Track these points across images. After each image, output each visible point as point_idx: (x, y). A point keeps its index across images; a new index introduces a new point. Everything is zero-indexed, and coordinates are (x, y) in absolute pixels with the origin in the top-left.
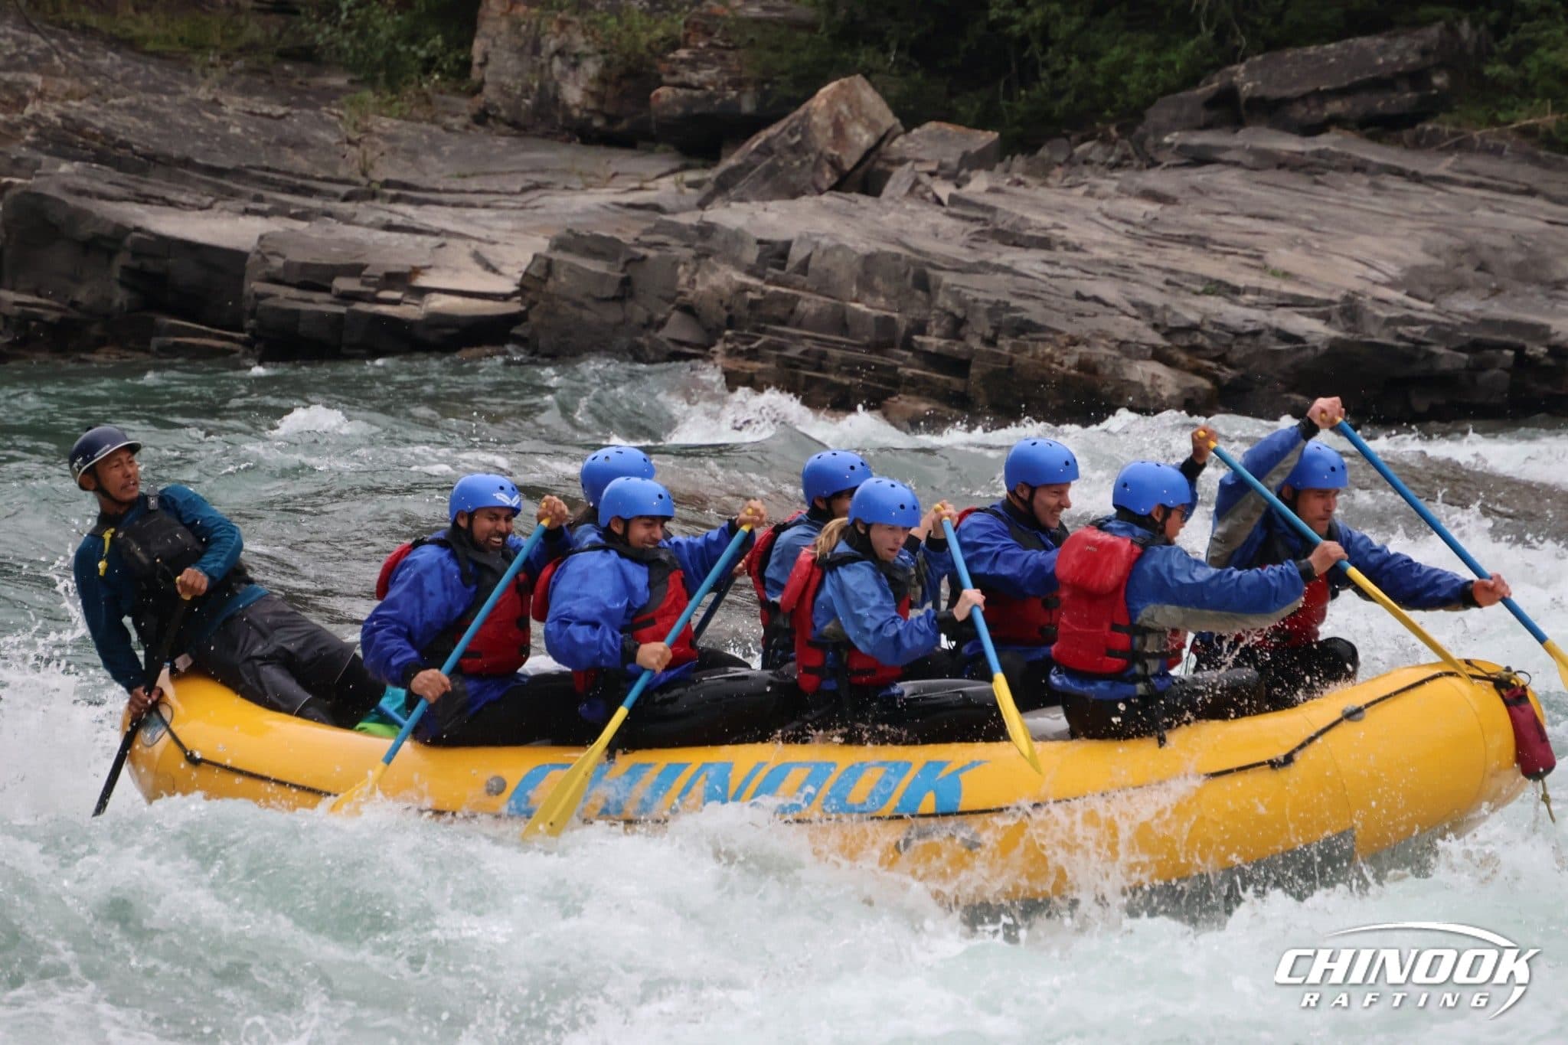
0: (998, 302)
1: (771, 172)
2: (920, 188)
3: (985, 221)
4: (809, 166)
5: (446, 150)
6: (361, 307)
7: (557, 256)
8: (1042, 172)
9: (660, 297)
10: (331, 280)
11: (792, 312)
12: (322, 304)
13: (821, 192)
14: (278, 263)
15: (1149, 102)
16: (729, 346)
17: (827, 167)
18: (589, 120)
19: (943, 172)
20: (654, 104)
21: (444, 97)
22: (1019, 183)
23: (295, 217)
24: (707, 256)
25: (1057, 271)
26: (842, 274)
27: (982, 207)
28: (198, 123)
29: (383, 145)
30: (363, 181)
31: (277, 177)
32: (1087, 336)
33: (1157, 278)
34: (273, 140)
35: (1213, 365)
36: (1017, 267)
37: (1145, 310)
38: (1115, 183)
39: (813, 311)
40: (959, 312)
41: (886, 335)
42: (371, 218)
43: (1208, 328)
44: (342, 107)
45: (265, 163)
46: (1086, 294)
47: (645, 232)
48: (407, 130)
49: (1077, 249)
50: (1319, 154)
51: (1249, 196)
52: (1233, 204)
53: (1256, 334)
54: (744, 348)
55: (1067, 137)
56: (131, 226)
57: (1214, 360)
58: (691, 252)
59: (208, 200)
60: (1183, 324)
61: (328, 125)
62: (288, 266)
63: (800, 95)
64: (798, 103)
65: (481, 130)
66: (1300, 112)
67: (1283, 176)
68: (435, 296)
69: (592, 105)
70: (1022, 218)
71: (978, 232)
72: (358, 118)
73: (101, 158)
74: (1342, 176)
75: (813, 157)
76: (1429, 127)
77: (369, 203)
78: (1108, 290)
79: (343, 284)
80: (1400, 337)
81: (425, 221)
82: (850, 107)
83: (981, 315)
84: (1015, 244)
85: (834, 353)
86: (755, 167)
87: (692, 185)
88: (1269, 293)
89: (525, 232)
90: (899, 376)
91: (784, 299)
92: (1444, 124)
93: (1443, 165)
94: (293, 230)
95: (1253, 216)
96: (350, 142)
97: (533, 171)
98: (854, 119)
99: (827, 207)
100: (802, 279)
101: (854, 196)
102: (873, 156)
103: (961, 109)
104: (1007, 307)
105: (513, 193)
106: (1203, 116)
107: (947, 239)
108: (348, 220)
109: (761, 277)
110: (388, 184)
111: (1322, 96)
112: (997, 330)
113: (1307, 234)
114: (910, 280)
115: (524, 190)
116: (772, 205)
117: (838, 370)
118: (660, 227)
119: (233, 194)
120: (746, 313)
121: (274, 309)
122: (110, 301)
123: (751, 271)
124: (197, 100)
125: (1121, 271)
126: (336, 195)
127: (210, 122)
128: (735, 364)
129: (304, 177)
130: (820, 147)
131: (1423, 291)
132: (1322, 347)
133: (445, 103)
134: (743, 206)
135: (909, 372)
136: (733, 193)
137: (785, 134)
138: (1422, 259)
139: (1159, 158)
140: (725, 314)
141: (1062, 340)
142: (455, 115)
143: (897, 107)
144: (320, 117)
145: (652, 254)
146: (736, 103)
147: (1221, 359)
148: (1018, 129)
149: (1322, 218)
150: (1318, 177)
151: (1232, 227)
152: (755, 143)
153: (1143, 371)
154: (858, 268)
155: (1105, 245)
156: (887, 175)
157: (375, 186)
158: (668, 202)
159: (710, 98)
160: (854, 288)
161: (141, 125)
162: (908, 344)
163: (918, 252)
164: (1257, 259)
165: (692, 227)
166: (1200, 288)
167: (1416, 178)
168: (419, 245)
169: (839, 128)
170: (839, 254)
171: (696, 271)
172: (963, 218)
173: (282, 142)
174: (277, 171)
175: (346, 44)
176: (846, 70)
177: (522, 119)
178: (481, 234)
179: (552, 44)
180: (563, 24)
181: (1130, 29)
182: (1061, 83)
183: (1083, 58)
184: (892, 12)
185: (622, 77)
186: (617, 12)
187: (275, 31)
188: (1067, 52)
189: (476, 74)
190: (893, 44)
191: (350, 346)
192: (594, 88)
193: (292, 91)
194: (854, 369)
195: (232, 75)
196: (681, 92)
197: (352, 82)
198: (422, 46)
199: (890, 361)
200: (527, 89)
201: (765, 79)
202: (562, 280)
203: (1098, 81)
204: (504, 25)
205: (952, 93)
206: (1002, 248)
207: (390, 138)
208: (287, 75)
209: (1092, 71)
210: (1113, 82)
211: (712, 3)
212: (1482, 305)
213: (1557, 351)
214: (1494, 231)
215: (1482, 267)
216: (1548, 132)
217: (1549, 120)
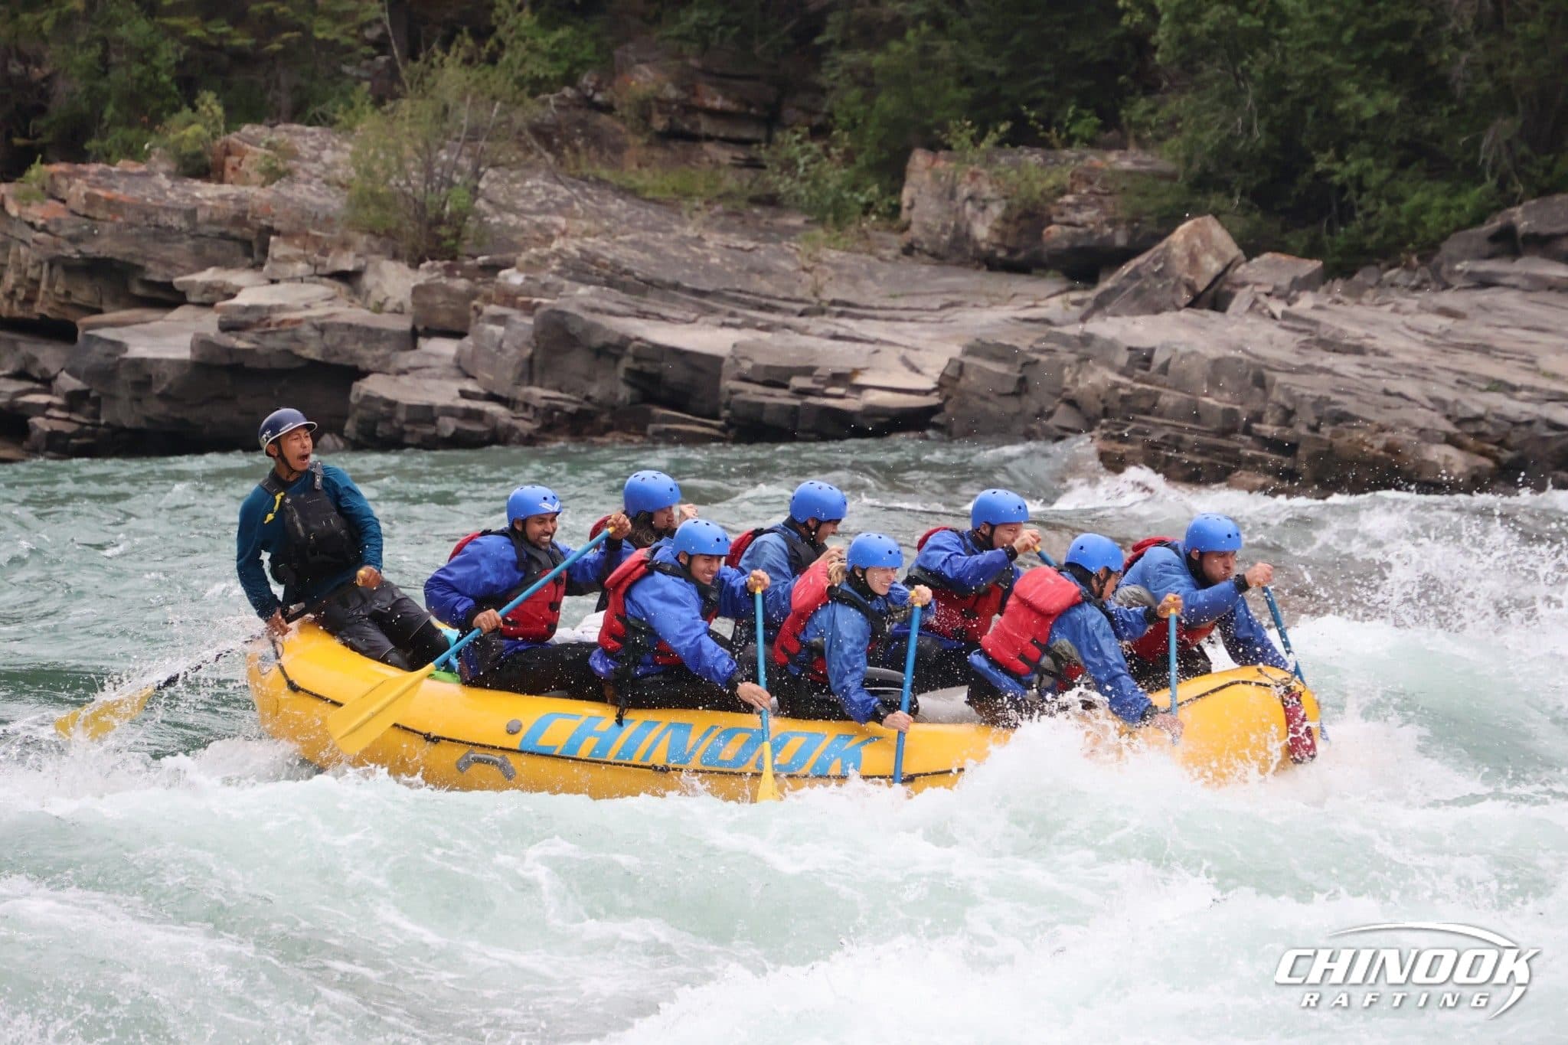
0: (1320, 397)
1: (1139, 293)
2: (1258, 306)
3: (1311, 333)
4: (1170, 288)
5: (881, 275)
6: (812, 400)
7: (968, 360)
8: (1356, 293)
9: (1050, 393)
10: (789, 378)
11: (1155, 404)
12: (782, 398)
13: (1178, 309)
14: (747, 365)
15: (1444, 237)
16: (1104, 432)
17: (1184, 289)
18: (993, 252)
19: (1275, 293)
20: (1045, 239)
21: (877, 234)
22: (1338, 302)
23: (761, 329)
24: (1088, 360)
25: (1369, 372)
26: (1196, 374)
27: (1309, 321)
28: (685, 255)
29: (831, 272)
30: (815, 300)
31: (747, 297)
32: (1392, 424)
33: (1450, 378)
34: (745, 268)
35: (1495, 448)
36: (1336, 369)
37: (1439, 403)
38: (1416, 302)
39: (1171, 404)
40: (1289, 406)
41: (1230, 424)
42: (820, 330)
43: (1491, 418)
44: (796, 241)
45: (738, 286)
46: (1393, 390)
47: (1040, 341)
48: (850, 259)
49: (1385, 354)
51: (1524, 312)
52: (1511, 319)
53: (1529, 423)
54: (1116, 433)
55: (1378, 265)
56: (632, 336)
57: (1495, 444)
58: (1073, 357)
59: (693, 316)
60: (1470, 415)
61: (787, 256)
62: (756, 368)
63: (1163, 230)
64: (1160, 238)
65: (908, 259)
67: (1553, 297)
68: (870, 391)
69: (996, 240)
70: (1341, 330)
71: (1306, 341)
72: (810, 250)
73: (610, 283)
75: (1172, 281)
77: (820, 318)
78: (1410, 388)
79: (798, 382)
81: (864, 332)
82: (1203, 241)
83: (1307, 408)
84: (1335, 351)
85: (1187, 437)
86: (1124, 289)
87: (1076, 303)
88: (1541, 390)
89: (942, 340)
90: (1241, 456)
91: (1148, 394)
94: (759, 340)
95: (1527, 329)
96: (805, 270)
97: (949, 292)
98: (1207, 250)
100: (1163, 378)
101: (1206, 312)
102: (1221, 280)
103: (1292, 243)
104: (1328, 401)
105: (932, 310)
106: (1487, 248)
107: (1280, 347)
108: (803, 331)
109: (1130, 376)
110: (834, 303)
112: (1320, 419)
114: (1250, 379)
115: (942, 308)
116: (1140, 319)
117: (1191, 451)
118: (1049, 338)
119: (714, 311)
120: (1118, 405)
121: (744, 402)
122: (616, 395)
123: (1122, 372)
124: (684, 237)
125: (1421, 373)
127: (695, 256)
128: (1107, 447)
129: (768, 297)
130: (1178, 272)
133: (880, 239)
134: (1117, 320)
135: (1249, 453)
136: (1108, 309)
137: (1150, 263)
139: (1452, 280)
140: (1101, 406)
141: (1374, 428)
142: (888, 248)
143: (1241, 242)
144: (782, 250)
145: (1043, 358)
146: (1112, 237)
147: (1501, 443)
148: (1338, 259)
151: (1511, 337)
152: (1126, 269)
153: (1437, 453)
154: (1208, 369)
155: (1408, 351)
156: (1230, 296)
157: (824, 305)
158: (1056, 317)
159: (1091, 233)
160: (1205, 385)
161: (641, 256)
162: (1247, 430)
163: (1257, 357)
164: (1531, 363)
165: (1075, 337)
166: (1484, 386)
168: (858, 351)
169: (1193, 258)
170: (1193, 358)
171: (1078, 372)
172: (1293, 329)
173: (752, 270)
174: (748, 293)
175: (803, 192)
176: (1198, 212)
177: (940, 251)
178: (907, 342)
179: (965, 191)
180: (974, 176)
181: (1430, 179)
182: (1372, 222)
183: (1390, 202)
184: (1237, 166)
185: (1020, 217)
186: (1016, 165)
187: (747, 182)
188: (1378, 196)
189: (904, 215)
190: (1238, 191)
191: (804, 431)
192: (998, 226)
193: (760, 230)
194: (1205, 450)
195: (713, 217)
196: (1068, 229)
197: (807, 222)
198: (862, 194)
199: (1234, 444)
200: (945, 227)
201: (1136, 218)
202: (971, 379)
203: (1403, 221)
204: (927, 176)
205: (1285, 230)
206: (1326, 354)
207: (837, 266)
208: (757, 217)
209: (1398, 213)
210: (1415, 221)
211: (1094, 159)
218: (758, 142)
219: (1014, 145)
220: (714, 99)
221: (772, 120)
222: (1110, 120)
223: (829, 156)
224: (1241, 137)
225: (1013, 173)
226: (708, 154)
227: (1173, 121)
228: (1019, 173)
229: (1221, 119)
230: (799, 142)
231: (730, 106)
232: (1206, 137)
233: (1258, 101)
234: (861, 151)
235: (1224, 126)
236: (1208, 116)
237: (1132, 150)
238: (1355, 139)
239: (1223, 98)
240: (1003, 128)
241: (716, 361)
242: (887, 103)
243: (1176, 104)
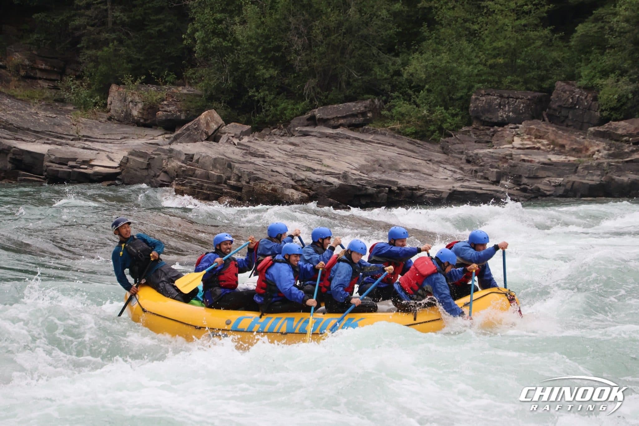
0: (250, 172)
2: (229, 140)
3: (247, 150)
4: (199, 134)
5: (100, 127)
6: (76, 170)
7: (130, 157)
8: (263, 137)
9: (158, 168)
10: (68, 162)
11: (194, 173)
12: (65, 169)
13: (202, 141)
14: (53, 157)
15: (292, 119)
16: (177, 182)
17: (204, 134)
18: (139, 120)
19: (236, 136)
20: (157, 116)
21: (100, 113)
22: (257, 140)
23: (58, 145)
24: (171, 158)
25: (267, 164)
26: (208, 163)
27: (246, 146)
28: (32, 119)
29: (83, 126)
30: (77, 135)
31: (53, 134)
32: (274, 181)
33: (293, 166)
34: (52, 124)
35: (308, 190)
36: (255, 162)
37: (290, 175)
38: (282, 140)
39: (200, 173)
40: (240, 175)
41: (220, 181)
42: (79, 145)
43: (307, 180)
44: (71, 115)
45: (50, 130)
46: (274, 170)
47: (154, 151)
48: (89, 122)
50: (337, 134)
51: (318, 145)
52: (314, 147)
53: (319, 182)
54: (181, 183)
55: (270, 127)
56: (13, 146)
58: (166, 156)
59: (34, 140)
60: (300, 179)
61: (67, 120)
62: (56, 158)
63: (197, 114)
64: (197, 117)
65: (110, 122)
66: (332, 122)
67: (328, 139)
68: (96, 167)
69: (140, 116)
70: (257, 149)
71: (245, 153)
72: (76, 118)
73: (5, 128)
74: (343, 140)
75: (200, 131)
76: (367, 127)
77: (79, 141)
78: (280, 169)
79: (71, 163)
80: (358, 184)
81: (94, 146)
82: (211, 118)
83: (246, 175)
84: (255, 156)
85: (205, 185)
86: (185, 134)
87: (167, 138)
88: (323, 171)
89: (121, 150)
90: (223, 191)
91: (192, 170)
92: (370, 126)
93: (370, 138)
94: (57, 148)
95: (319, 150)
96: (73, 125)
97: (124, 134)
98: (212, 121)
99: (204, 145)
100: (197, 164)
101: (211, 142)
102: (217, 131)
103: (241, 119)
104: (253, 173)
105: (118, 139)
106: (306, 123)
107: (237, 154)
108: (73, 146)
109: (186, 164)
110: (84, 136)
111: (338, 118)
112: (250, 179)
113: (333, 155)
114: (226, 166)
115: (121, 139)
116: (189, 144)
117: (206, 189)
118: (159, 149)
119: (41, 138)
120: (182, 173)
121: (52, 170)
122: (6, 167)
123: (183, 162)
124: (31, 112)
125: (284, 164)
126: (69, 139)
127: (35, 119)
128: (178, 187)
129: (60, 134)
130: (202, 128)
131: (365, 171)
132: (337, 186)
133: (100, 115)
134: (181, 144)
135: (226, 190)
136: (178, 141)
137: (193, 125)
138: (364, 163)
139: (294, 133)
140: (176, 174)
141: (267, 183)
142: (103, 118)
143: (224, 119)
144: (65, 118)
145: (156, 157)
146: (180, 116)
147: (310, 189)
148: (256, 125)
149: (338, 151)
150: (337, 140)
151: (313, 153)
152: (185, 127)
153: (289, 191)
154: (212, 162)
155: (279, 157)
156: (220, 137)
157: (80, 137)
158: (161, 143)
159: (173, 115)
160: (211, 167)
161: (16, 119)
162: (225, 183)
163: (229, 158)
164: (320, 162)
165: (167, 150)
166: (305, 169)
167: (363, 141)
168: (92, 153)
169: (208, 124)
170: (207, 158)
171: (168, 162)
172: (241, 149)
173: (55, 124)
174: (53, 132)
175: (73, 98)
176: (210, 108)
177: (121, 119)
178: (109, 150)
179: (130, 99)
180: (133, 94)
181: (287, 99)
182: (268, 113)
183: (274, 106)
184: (223, 93)
185: (148, 108)
186: (147, 91)
187: (53, 94)
188: (270, 104)
189: (108, 107)
190: (223, 101)
191: (73, 180)
192: (141, 111)
193: (58, 110)
194: (211, 189)
195: (41, 106)
196: (165, 113)
197: (74, 108)
198: (94, 99)
199: (220, 187)
200: (122, 111)
201: (188, 110)
202: (131, 163)
203: (278, 113)
204: (116, 94)
205: (238, 115)
206: (252, 157)
207: (84, 124)
208: (56, 106)
209: (276, 110)
210: (282, 113)
211: (174, 89)
212: (380, 176)
213: (400, 189)
214: (384, 156)
215: (380, 166)
216: (398, 130)
217: (398, 126)
218: (57, 80)
219: (146, 84)
220: (42, 65)
221: (62, 73)
222: (179, 76)
223: (82, 86)
224: (224, 83)
225: (146, 93)
226: (40, 84)
227: (202, 76)
228: (148, 93)
229: (217, 77)
230: (72, 81)
231: (48, 67)
232: (212, 83)
233: (230, 71)
234: (94, 84)
235: (218, 79)
236: (213, 76)
237: (187, 87)
238: (263, 85)
239: (218, 70)
240: (142, 78)
241: (42, 155)
242: (103, 68)
243: (202, 71)
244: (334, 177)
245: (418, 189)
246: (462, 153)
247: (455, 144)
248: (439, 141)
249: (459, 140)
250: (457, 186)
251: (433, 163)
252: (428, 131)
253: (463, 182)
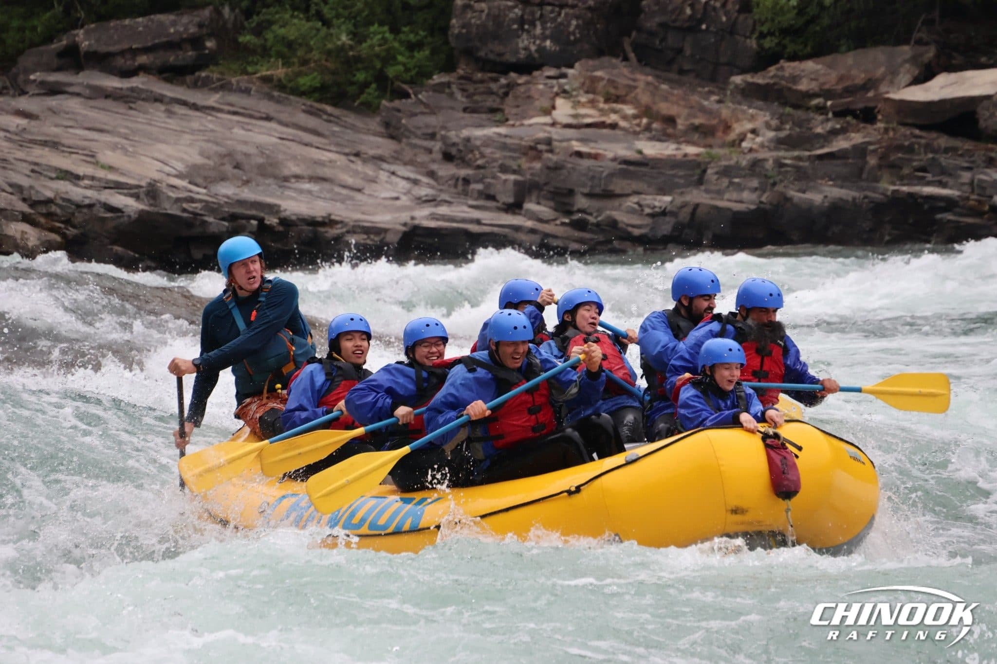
15: (20, 52)
33: (26, 168)
35: (62, 226)
37: (17, 189)
43: (59, 201)
50: (132, 89)
51: (85, 116)
52: (76, 121)
53: (90, 206)
57: (62, 222)
60: (42, 199)
66: (120, 62)
67: (109, 103)
74: (147, 104)
76: (203, 74)
80: (184, 210)
88: (100, 180)
92: (212, 72)
93: (213, 99)
95: (89, 129)
106: (56, 62)
111: (134, 52)
113: (124, 141)
131: (199, 181)
132: (134, 216)
138: (199, 160)
139: (27, 89)
147: (68, 222)
149: (134, 132)
150: (132, 105)
151: (75, 136)
153: (15, 229)
164: (91, 157)
166: (53, 175)
167: (195, 107)
212: (237, 191)
213: (285, 222)
214: (245, 143)
215: (237, 166)
216: (280, 80)
217: (280, 72)
244: (125, 195)
245: (328, 222)
246: (432, 136)
247: (415, 115)
248: (378, 108)
249: (426, 105)
250: (423, 216)
251: (365, 161)
252: (352, 83)
253: (436, 206)
